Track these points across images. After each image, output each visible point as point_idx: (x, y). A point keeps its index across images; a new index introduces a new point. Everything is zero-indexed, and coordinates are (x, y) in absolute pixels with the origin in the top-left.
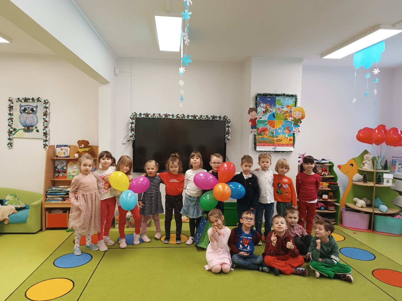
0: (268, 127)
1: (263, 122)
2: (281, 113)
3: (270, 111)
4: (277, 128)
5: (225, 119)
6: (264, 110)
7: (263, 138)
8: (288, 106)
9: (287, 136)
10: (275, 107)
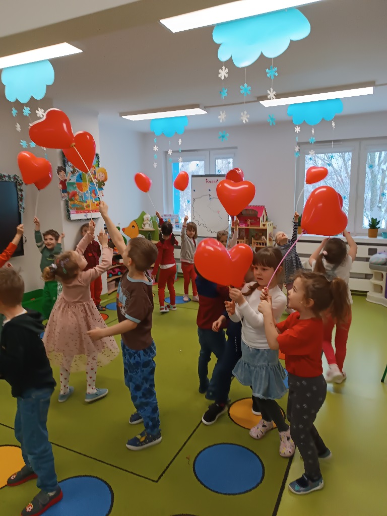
0: (77, 190)
1: (72, 184)
3: (77, 171)
4: (86, 192)
5: (16, 179)
7: (75, 203)
9: (94, 201)
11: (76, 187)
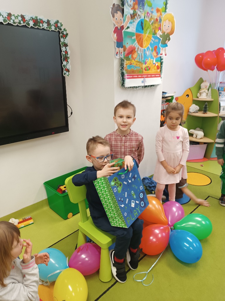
0: (136, 45)
1: (130, 35)
2: (150, 21)
3: (139, 15)
4: (146, 49)
5: (58, 27)
6: (132, 12)
7: (132, 64)
8: (158, 11)
9: (154, 62)
10: (144, 8)
11: (134, 40)
